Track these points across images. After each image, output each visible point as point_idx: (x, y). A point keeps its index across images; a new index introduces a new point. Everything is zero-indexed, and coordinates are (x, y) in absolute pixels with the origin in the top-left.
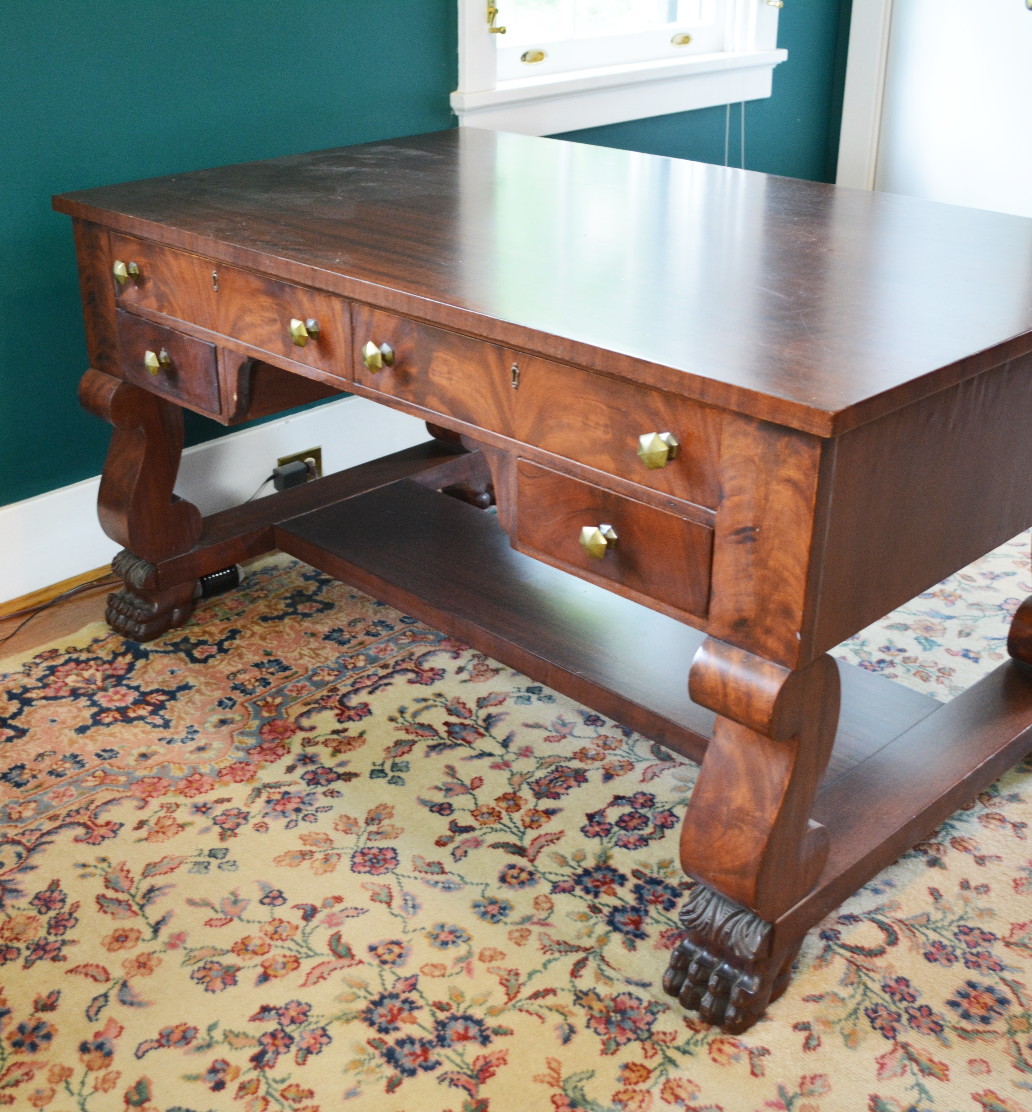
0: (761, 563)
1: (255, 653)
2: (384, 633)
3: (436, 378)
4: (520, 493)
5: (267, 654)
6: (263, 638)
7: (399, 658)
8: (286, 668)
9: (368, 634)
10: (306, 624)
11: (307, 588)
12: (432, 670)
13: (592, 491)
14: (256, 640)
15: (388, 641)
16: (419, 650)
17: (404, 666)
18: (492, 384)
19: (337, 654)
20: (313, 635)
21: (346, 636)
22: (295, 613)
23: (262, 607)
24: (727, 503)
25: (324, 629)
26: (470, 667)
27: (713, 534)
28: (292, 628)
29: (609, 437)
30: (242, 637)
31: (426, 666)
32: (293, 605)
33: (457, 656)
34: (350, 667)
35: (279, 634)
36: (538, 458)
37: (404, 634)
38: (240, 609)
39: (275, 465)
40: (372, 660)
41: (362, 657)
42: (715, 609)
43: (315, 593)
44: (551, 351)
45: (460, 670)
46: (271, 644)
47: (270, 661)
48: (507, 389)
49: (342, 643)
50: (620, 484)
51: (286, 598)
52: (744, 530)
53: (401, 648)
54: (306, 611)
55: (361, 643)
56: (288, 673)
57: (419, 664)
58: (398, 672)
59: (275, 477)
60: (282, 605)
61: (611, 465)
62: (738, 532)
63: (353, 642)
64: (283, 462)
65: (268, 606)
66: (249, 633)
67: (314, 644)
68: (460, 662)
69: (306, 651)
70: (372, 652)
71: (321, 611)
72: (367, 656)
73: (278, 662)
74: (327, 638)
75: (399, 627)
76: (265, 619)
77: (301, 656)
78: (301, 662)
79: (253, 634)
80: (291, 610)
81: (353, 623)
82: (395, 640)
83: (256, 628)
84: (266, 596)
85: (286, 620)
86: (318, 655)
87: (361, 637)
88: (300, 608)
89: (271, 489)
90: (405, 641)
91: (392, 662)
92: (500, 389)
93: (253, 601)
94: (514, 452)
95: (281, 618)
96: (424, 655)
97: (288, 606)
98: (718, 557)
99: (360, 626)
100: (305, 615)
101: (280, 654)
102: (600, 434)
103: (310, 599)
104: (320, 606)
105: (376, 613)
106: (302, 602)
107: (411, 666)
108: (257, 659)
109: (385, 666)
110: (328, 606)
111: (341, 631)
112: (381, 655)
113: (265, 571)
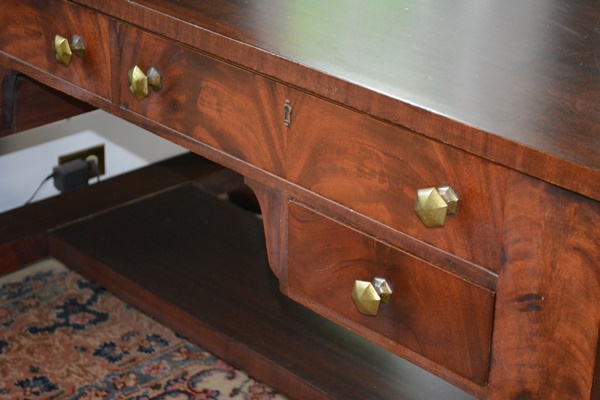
0: (546, 333)
1: (21, 369)
2: (157, 349)
3: (205, 110)
4: (291, 237)
5: (34, 370)
6: (31, 352)
7: (172, 377)
8: (51, 387)
9: (141, 349)
10: (78, 337)
11: (81, 297)
12: (205, 391)
13: (366, 242)
14: (23, 354)
15: (161, 358)
16: (193, 369)
17: (177, 386)
18: (263, 119)
19: (107, 372)
20: (84, 349)
21: (118, 351)
22: (67, 324)
23: (32, 317)
24: (510, 267)
25: (95, 343)
26: (245, 389)
27: (495, 298)
28: (62, 341)
29: (385, 186)
30: (9, 351)
31: (200, 387)
32: (65, 315)
33: (232, 377)
34: (119, 387)
35: (48, 347)
36: (312, 201)
37: (179, 351)
38: (9, 318)
39: (55, 163)
40: (143, 379)
41: (132, 376)
42: (495, 377)
43: (89, 303)
44: (325, 92)
45: (235, 392)
46: (39, 359)
47: (35, 379)
48: (278, 126)
49: (112, 359)
50: (395, 236)
51: (58, 307)
52: (528, 297)
53: (174, 365)
54: (79, 322)
55: (133, 360)
56: (53, 393)
57: (192, 384)
58: (169, 393)
59: (55, 175)
60: (53, 316)
61: (387, 216)
62: (521, 299)
63: (125, 358)
64: (64, 160)
65: (39, 316)
66: (16, 346)
67: (83, 359)
68: (236, 383)
69: (74, 368)
70: (144, 371)
71: (94, 322)
72: (138, 375)
73: (44, 380)
74: (98, 353)
75: (175, 341)
76: (34, 330)
77: (69, 373)
78: (69, 380)
79: (20, 348)
80: (62, 321)
81: (126, 337)
82: (168, 357)
83: (24, 341)
84: (38, 304)
85: (57, 332)
86: (86, 372)
87: (134, 353)
88: (73, 319)
89: (50, 190)
90: (179, 358)
91: (163, 382)
92: (271, 125)
93: (24, 309)
94: (285, 193)
95: (51, 330)
96: (198, 374)
97: (59, 316)
98: (499, 323)
99: (133, 340)
100: (77, 327)
101: (46, 371)
102: (375, 182)
103: (83, 308)
104: (93, 317)
105: (151, 326)
106: (74, 312)
107: (183, 386)
108: (22, 376)
109: (156, 387)
110: (102, 317)
111: (113, 345)
112: (153, 374)
113: (39, 276)
